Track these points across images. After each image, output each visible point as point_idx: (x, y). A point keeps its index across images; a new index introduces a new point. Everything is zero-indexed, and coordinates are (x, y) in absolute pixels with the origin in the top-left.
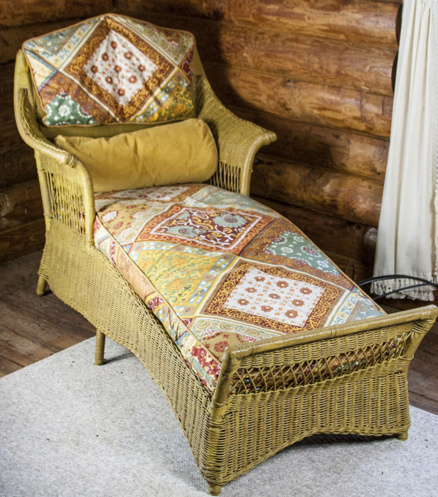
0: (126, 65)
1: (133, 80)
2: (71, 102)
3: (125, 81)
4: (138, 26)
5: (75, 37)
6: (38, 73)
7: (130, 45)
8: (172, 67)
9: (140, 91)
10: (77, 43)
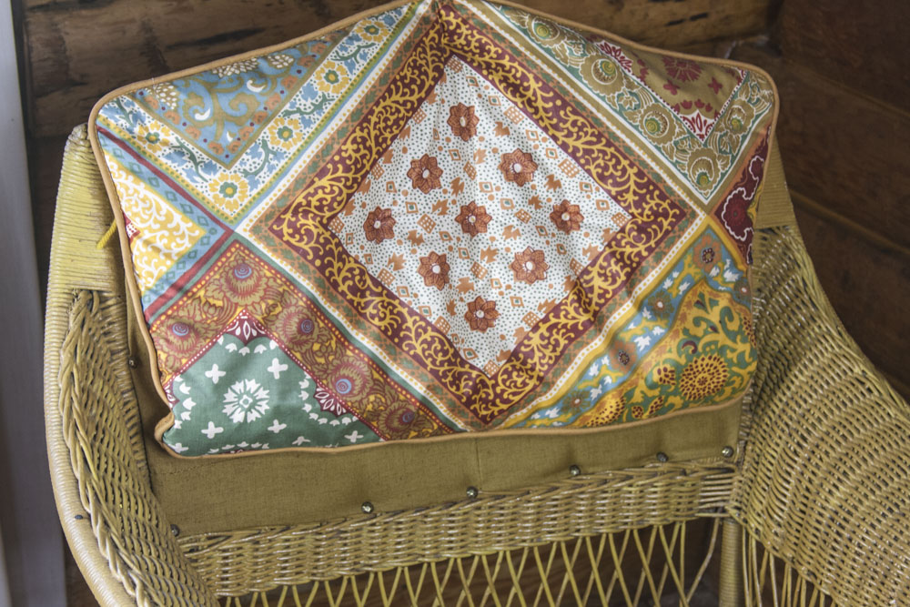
0: (507, 203)
1: (531, 267)
2: (277, 368)
3: (499, 271)
4: (564, 46)
5: (311, 93)
6: (146, 235)
7: (526, 125)
8: (683, 215)
9: (556, 310)
10: (317, 118)
